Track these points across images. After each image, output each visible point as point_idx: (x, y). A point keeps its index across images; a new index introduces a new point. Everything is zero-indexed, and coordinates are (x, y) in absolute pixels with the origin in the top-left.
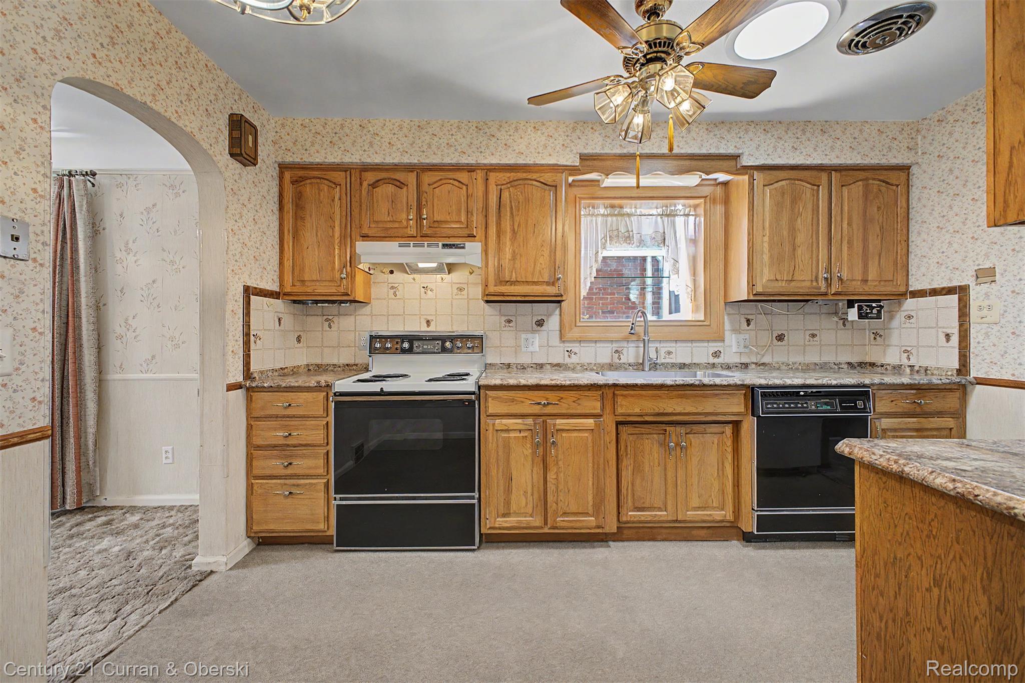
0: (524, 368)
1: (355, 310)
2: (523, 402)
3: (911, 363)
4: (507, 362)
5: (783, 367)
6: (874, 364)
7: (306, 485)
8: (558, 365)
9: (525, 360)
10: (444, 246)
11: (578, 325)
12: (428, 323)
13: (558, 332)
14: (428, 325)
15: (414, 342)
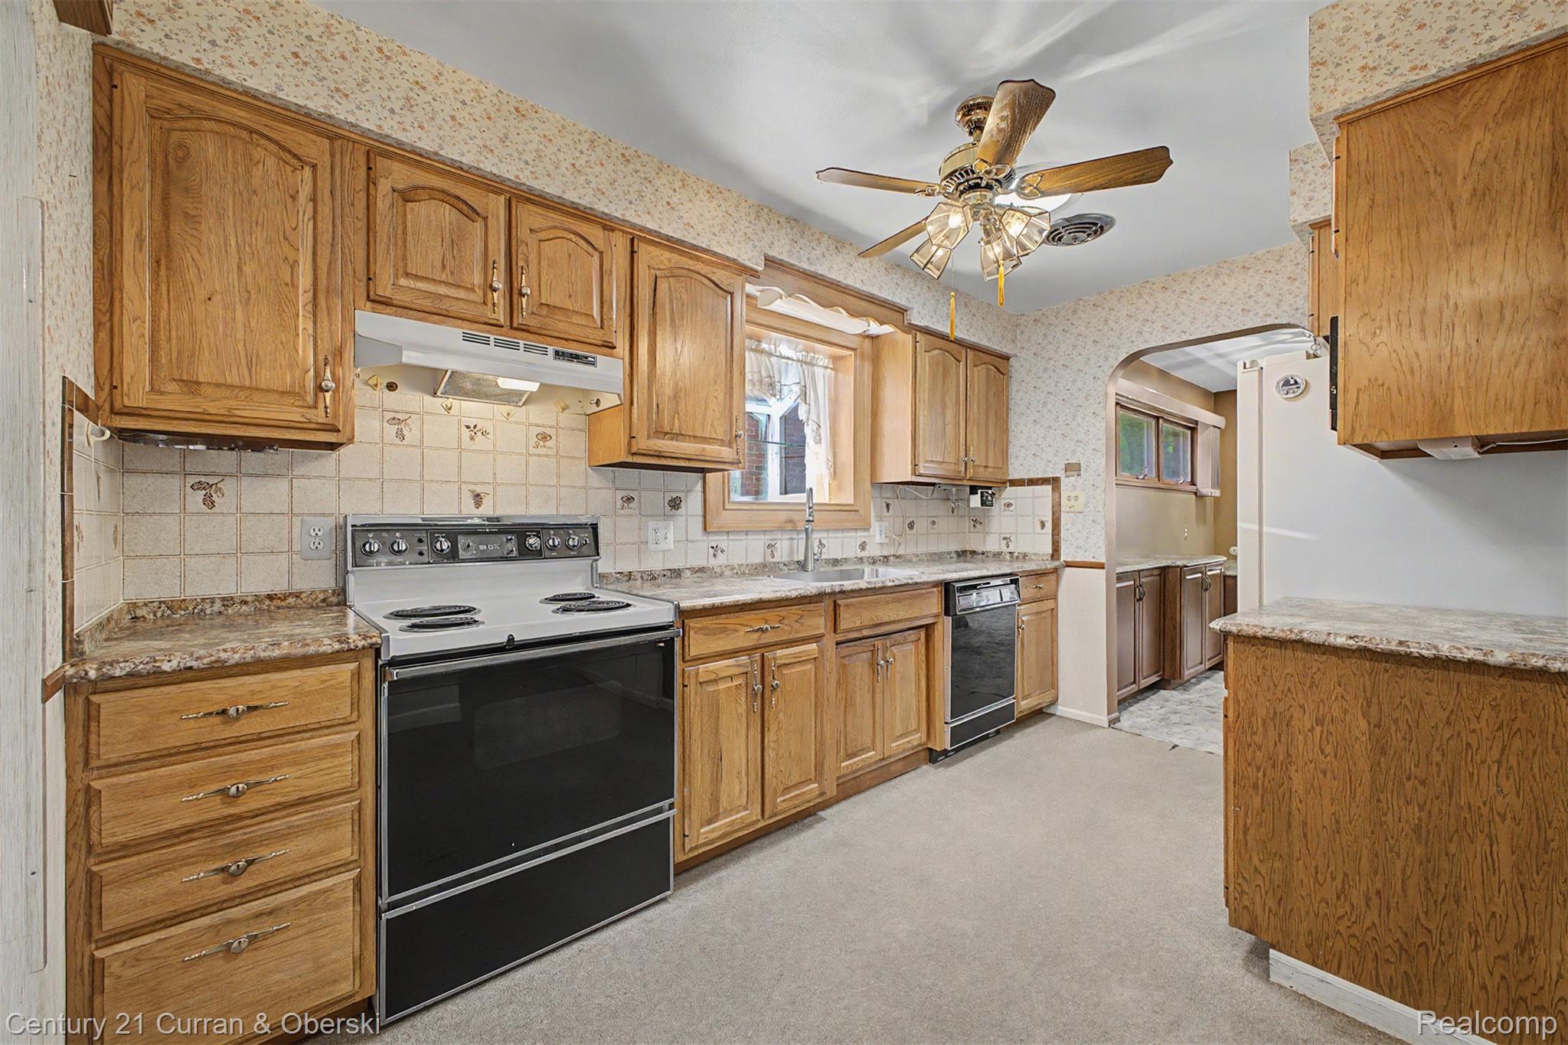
0: (654, 578)
1: (291, 465)
2: (736, 631)
3: (1011, 549)
4: (626, 569)
5: (915, 559)
6: (974, 552)
7: (296, 902)
8: (701, 570)
9: (655, 564)
10: (558, 354)
11: (727, 507)
12: (478, 498)
13: (701, 519)
14: (478, 505)
15: (460, 538)
